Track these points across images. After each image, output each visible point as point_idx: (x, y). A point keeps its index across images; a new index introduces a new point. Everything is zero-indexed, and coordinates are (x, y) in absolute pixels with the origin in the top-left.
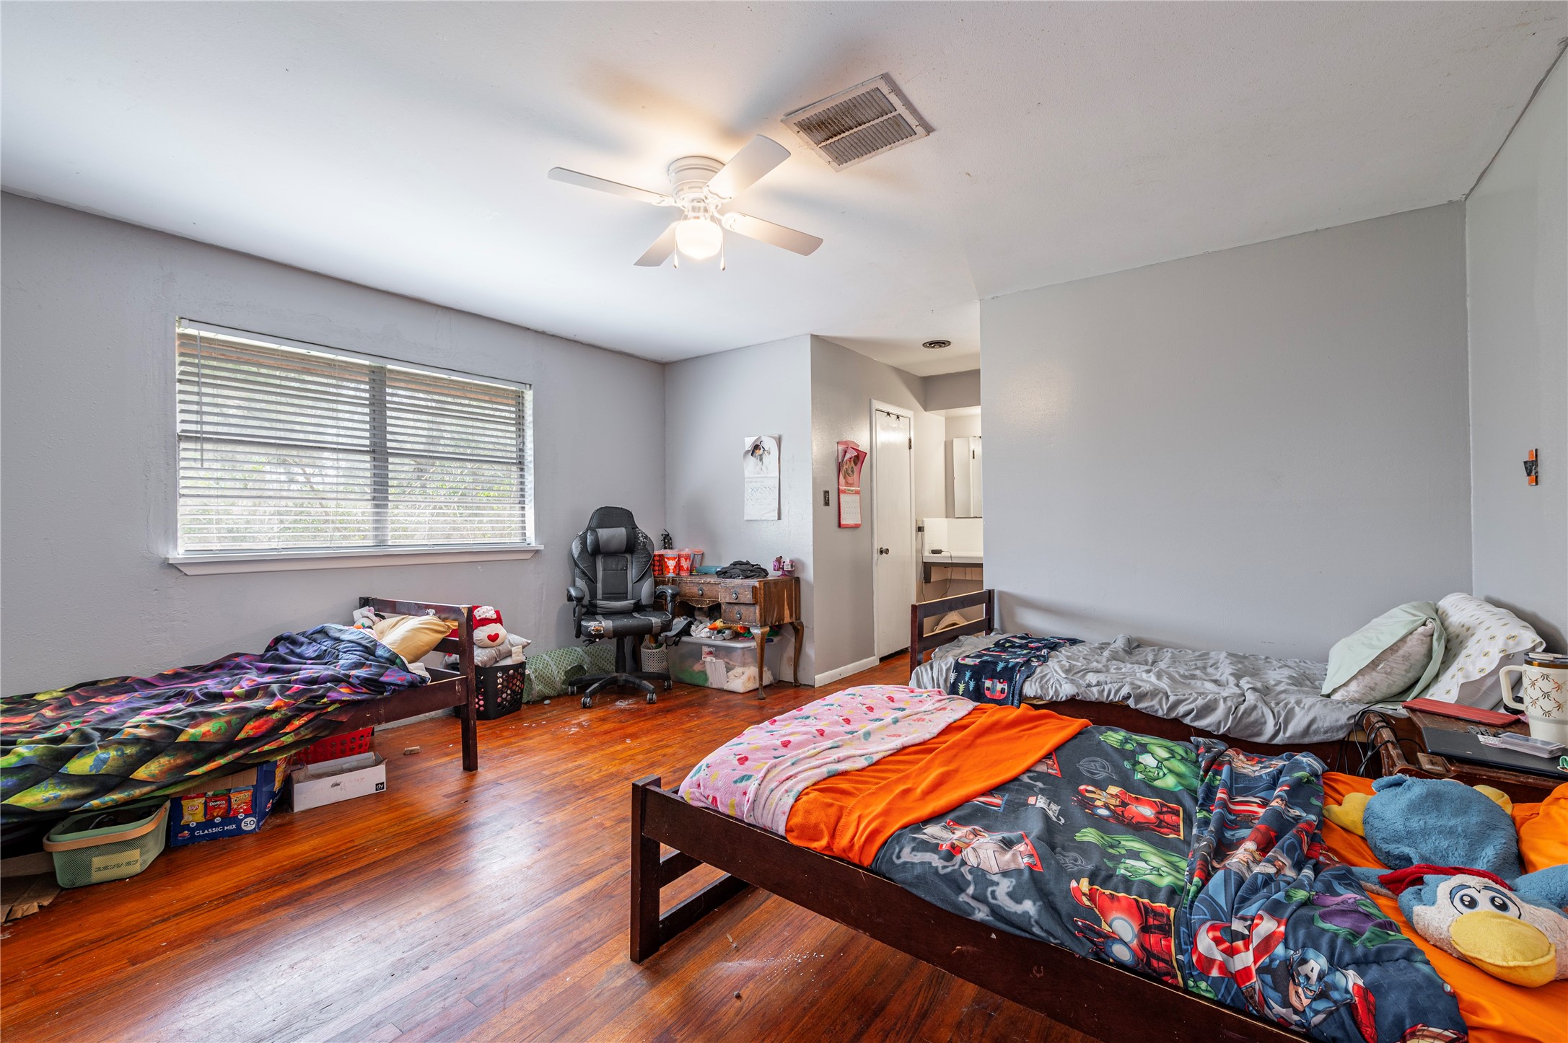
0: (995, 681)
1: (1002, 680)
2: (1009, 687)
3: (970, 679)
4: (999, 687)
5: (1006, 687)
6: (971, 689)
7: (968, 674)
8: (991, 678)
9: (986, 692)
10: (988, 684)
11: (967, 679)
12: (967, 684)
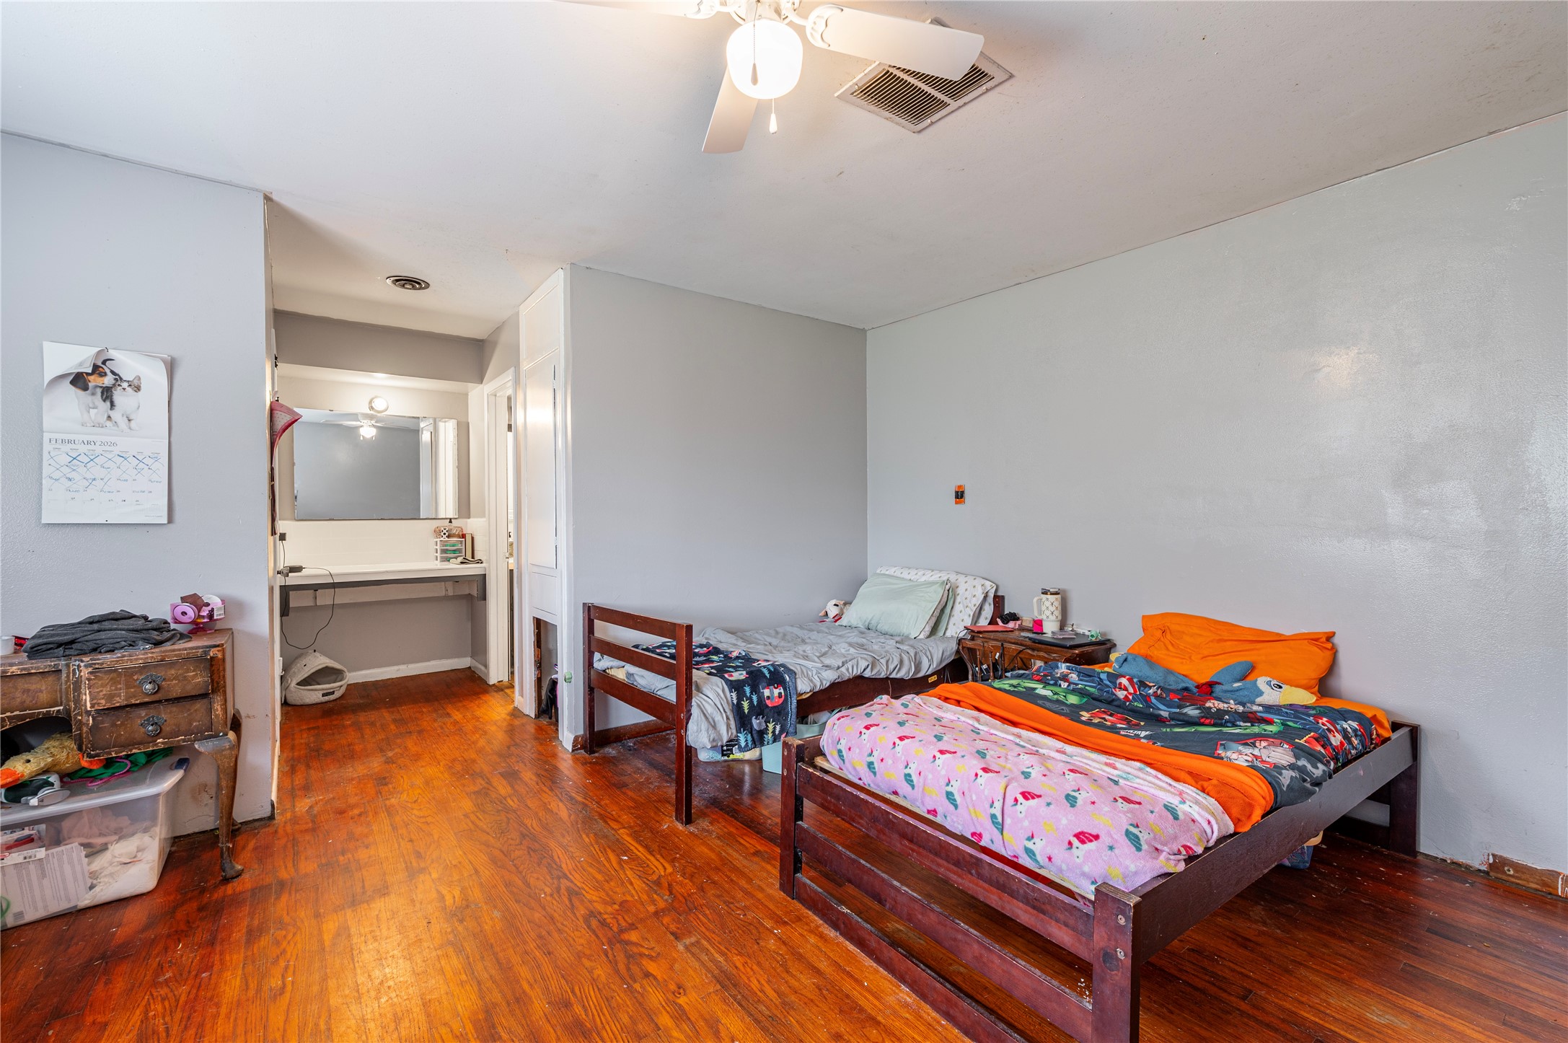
0: (772, 687)
1: (776, 685)
2: (785, 689)
3: (751, 693)
4: (776, 692)
5: (782, 691)
6: (755, 703)
7: (747, 689)
8: (768, 686)
9: (767, 701)
10: (767, 692)
11: (748, 695)
12: (750, 699)
